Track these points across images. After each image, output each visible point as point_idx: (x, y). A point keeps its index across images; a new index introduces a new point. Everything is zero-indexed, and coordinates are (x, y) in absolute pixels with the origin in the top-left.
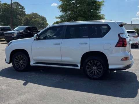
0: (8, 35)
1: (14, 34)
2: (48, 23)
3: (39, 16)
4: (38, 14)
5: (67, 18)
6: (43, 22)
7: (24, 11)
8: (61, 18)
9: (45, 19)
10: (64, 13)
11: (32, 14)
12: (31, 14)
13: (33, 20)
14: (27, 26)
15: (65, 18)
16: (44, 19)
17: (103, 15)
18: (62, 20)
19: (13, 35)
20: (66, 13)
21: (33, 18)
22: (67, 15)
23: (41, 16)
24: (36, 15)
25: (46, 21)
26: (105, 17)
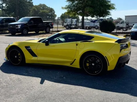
0: (11, 27)
1: (18, 25)
2: (56, 15)
3: (46, 7)
4: (46, 6)
5: (74, 8)
6: (51, 14)
7: (31, 2)
8: (67, 8)
9: (54, 10)
10: (71, 3)
11: (40, 5)
12: (38, 5)
13: (41, 11)
14: (32, 17)
15: (72, 8)
16: (52, 10)
17: (114, 4)
18: (69, 10)
19: (17, 27)
20: (73, 3)
21: (41, 9)
22: (74, 5)
23: (49, 8)
24: (44, 6)
25: (54, 13)
26: (115, 7)
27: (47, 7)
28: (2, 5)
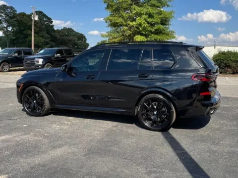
0: (29, 62)
2: (88, 44)
6: (81, 42)
7: (51, 25)
10: (114, 29)
12: (62, 29)
16: (82, 37)
19: (37, 62)
21: (65, 35)
23: (78, 33)
24: (71, 31)
27: (75, 32)
28: (7, 29)
